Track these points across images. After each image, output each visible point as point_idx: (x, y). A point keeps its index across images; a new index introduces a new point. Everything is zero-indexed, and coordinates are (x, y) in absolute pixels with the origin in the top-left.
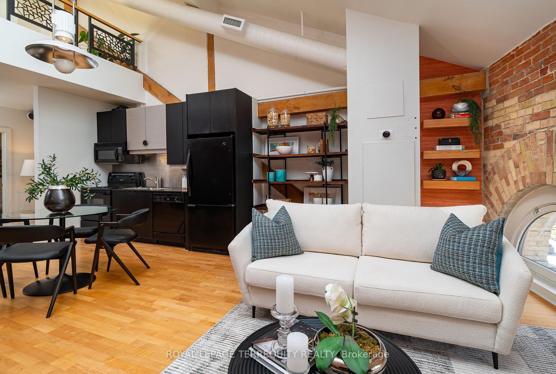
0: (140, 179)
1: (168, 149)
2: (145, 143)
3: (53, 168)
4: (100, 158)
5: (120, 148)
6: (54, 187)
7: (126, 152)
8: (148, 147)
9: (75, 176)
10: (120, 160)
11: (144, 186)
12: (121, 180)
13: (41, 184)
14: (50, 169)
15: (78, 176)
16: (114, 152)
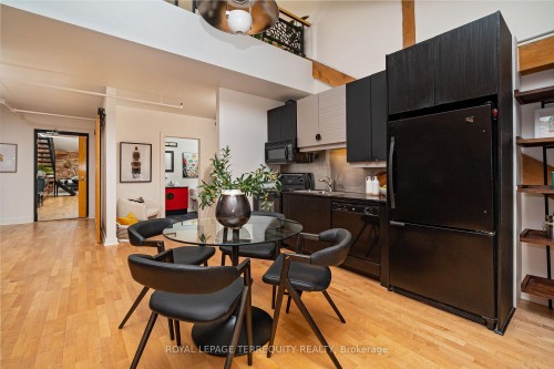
0: (308, 181)
1: (348, 142)
2: (318, 137)
3: (226, 166)
4: (270, 157)
5: (290, 146)
6: (226, 192)
7: (297, 149)
8: (322, 142)
9: (251, 176)
10: (290, 159)
11: (313, 189)
12: (290, 181)
13: (212, 187)
14: (223, 168)
15: (254, 177)
16: (283, 150)
